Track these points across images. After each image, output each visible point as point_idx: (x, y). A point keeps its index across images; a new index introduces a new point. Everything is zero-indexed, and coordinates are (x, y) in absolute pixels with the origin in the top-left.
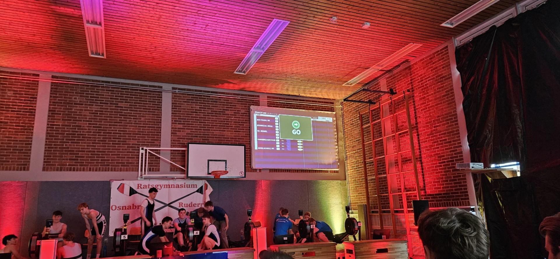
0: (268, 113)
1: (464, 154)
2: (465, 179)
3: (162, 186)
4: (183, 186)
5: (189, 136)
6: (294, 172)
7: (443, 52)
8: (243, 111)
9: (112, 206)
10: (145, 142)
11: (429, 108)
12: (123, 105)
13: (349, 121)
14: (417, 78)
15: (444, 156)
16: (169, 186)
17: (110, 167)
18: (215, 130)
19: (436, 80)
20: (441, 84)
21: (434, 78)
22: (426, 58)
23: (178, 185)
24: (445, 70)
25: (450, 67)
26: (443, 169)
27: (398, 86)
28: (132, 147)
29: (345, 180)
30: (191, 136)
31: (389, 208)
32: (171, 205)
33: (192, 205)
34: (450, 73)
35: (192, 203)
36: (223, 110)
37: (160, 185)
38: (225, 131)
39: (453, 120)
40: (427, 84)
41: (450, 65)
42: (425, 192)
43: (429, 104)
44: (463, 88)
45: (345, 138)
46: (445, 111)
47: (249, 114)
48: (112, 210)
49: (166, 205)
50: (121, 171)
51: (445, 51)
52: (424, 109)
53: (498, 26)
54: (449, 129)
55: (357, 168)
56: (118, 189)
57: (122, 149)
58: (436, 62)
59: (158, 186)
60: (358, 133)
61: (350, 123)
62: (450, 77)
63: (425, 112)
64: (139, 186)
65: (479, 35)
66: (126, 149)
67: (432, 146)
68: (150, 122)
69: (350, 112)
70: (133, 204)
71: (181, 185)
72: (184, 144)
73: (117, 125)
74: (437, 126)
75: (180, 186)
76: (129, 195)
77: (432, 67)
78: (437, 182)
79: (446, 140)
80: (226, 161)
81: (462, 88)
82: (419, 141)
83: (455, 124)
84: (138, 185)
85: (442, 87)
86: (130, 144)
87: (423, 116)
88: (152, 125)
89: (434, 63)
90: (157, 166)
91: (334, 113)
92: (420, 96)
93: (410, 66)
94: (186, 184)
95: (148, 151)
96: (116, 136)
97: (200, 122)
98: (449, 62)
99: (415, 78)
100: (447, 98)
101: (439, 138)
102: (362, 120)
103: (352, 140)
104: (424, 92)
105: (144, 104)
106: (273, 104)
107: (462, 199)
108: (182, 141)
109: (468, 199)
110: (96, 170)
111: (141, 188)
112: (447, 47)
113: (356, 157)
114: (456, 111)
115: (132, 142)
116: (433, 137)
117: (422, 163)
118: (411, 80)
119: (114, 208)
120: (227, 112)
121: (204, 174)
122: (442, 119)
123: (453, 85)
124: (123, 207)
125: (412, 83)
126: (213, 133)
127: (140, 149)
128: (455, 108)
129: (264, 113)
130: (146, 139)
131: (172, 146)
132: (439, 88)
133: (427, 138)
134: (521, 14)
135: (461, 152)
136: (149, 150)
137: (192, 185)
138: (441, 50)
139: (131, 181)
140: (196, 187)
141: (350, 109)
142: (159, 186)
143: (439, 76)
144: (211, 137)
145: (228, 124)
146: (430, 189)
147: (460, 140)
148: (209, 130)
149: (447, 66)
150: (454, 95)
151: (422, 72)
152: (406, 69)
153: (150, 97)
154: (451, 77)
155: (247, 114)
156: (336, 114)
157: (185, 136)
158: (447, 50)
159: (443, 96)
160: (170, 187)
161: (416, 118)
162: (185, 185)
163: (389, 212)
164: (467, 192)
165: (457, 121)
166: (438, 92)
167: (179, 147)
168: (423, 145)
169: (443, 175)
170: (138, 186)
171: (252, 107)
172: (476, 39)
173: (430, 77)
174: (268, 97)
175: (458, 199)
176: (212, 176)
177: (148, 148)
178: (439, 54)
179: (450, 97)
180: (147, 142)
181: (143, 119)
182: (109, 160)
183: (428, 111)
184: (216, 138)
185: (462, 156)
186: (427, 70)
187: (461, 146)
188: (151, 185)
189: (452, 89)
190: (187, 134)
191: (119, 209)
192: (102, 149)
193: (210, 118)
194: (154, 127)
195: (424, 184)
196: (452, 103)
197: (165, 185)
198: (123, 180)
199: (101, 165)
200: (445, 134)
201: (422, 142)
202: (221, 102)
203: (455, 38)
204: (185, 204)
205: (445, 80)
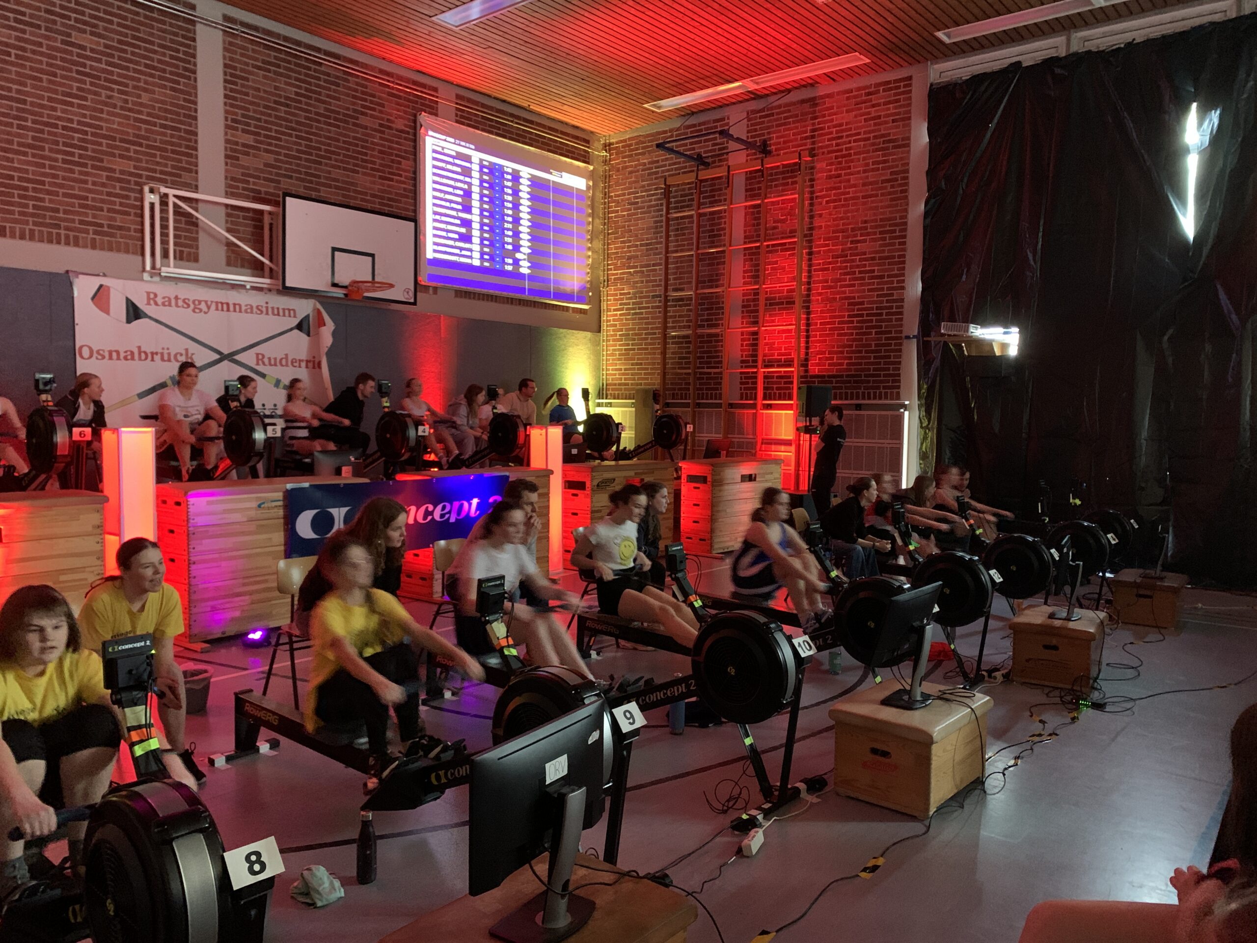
0: (458, 142)
1: (906, 305)
2: (900, 350)
3: (209, 303)
4: (264, 310)
5: (271, 173)
6: (504, 303)
7: (899, 87)
8: (400, 124)
9: (81, 348)
10: (155, 171)
11: (846, 199)
12: (86, 40)
13: (624, 195)
14: (829, 128)
15: (862, 303)
16: (225, 307)
17: (63, 232)
18: (333, 166)
19: (873, 144)
20: (883, 155)
21: (869, 139)
22: (859, 89)
23: (252, 307)
24: (897, 127)
25: (909, 125)
26: (855, 328)
27: (777, 138)
28: (119, 180)
29: (599, 331)
30: (277, 174)
31: (720, 399)
32: (237, 357)
33: (287, 362)
34: (907, 135)
35: (286, 355)
36: (355, 111)
37: (206, 302)
38: (357, 172)
39: (898, 234)
40: (850, 148)
41: (909, 118)
42: (806, 371)
43: (848, 193)
44: (931, 173)
45: (608, 234)
46: (882, 213)
47: (415, 135)
48: (82, 357)
49: (223, 357)
50: (94, 247)
51: (905, 86)
52: (835, 201)
53: (1024, 65)
54: (884, 251)
55: (634, 309)
56: (93, 298)
57: (94, 183)
58: (879, 105)
59: (200, 302)
60: (649, 228)
61: (628, 199)
62: (905, 143)
63: (835, 207)
64: (152, 298)
65: (984, 73)
66: (103, 185)
67: (840, 280)
68: (166, 111)
69: (631, 173)
70: (139, 348)
71: (257, 307)
72: (259, 192)
73: (72, 104)
74: (858, 242)
75: (255, 310)
76: (124, 320)
77: (869, 113)
78: (836, 353)
79: (873, 271)
80: (372, 256)
81: (927, 173)
82: (810, 266)
83: (900, 244)
84: (148, 293)
85: (885, 162)
86: (114, 171)
87: (830, 214)
88: (172, 120)
89: (873, 106)
90: (190, 246)
91: (591, 168)
92: (830, 171)
93: (814, 99)
94: (270, 305)
95: (172, 200)
96: (73, 138)
97: (297, 137)
98: (909, 112)
99: (822, 129)
100: (892, 187)
101: (858, 266)
102: (669, 198)
103: (630, 241)
104: (840, 163)
105: (146, 49)
106: (468, 119)
107: (884, 388)
108: (254, 184)
109: (899, 387)
110: (22, 237)
111: (156, 304)
112: (910, 78)
113: (637, 282)
114: (906, 217)
115: (119, 164)
116: (845, 262)
117: (808, 313)
118: (813, 131)
119: (86, 352)
120: (363, 120)
121: (321, 283)
122: (871, 227)
123: (908, 164)
124: (110, 353)
125: (813, 137)
126: (329, 172)
127: (146, 189)
128: (906, 210)
129: (449, 139)
130: (158, 163)
131: (228, 195)
132: (879, 163)
133: (830, 263)
134: (1075, 54)
135: (902, 300)
136: (175, 196)
137: (284, 310)
138: (896, 81)
139: (129, 282)
140: (295, 316)
141: (631, 166)
142: (203, 304)
143: (883, 136)
144: (324, 185)
145: (366, 154)
146: (818, 365)
147: (903, 275)
148: (320, 163)
149: (903, 119)
150: (907, 184)
151: (843, 118)
152: (803, 101)
153: (164, 31)
154: (908, 145)
155: (408, 133)
156: (592, 171)
157: (262, 171)
158: (910, 85)
159: (883, 182)
160: (231, 308)
161: (812, 217)
162: (267, 308)
163: (719, 406)
164: (899, 375)
165: (905, 237)
166: (873, 170)
167: (247, 198)
168: (819, 276)
169: (854, 340)
170: (149, 299)
171: (424, 118)
172: (977, 79)
173: (859, 134)
174: (458, 97)
175: (878, 388)
176: (339, 293)
177: (171, 192)
178: (891, 89)
179: (900, 185)
180: (162, 172)
181: (145, 98)
182: (57, 211)
183: (843, 206)
184: (337, 187)
185: (902, 307)
186: (856, 116)
187: (903, 288)
188: (183, 298)
189: (907, 171)
190: (266, 165)
191: (100, 357)
192: (34, 173)
193: (321, 129)
194: (179, 130)
195: (807, 354)
196: (901, 197)
197: (217, 303)
198: (105, 275)
199: (35, 224)
200: (873, 259)
201: (815, 270)
202: (350, 88)
203: (932, 64)
204: (269, 359)
205: (894, 147)
